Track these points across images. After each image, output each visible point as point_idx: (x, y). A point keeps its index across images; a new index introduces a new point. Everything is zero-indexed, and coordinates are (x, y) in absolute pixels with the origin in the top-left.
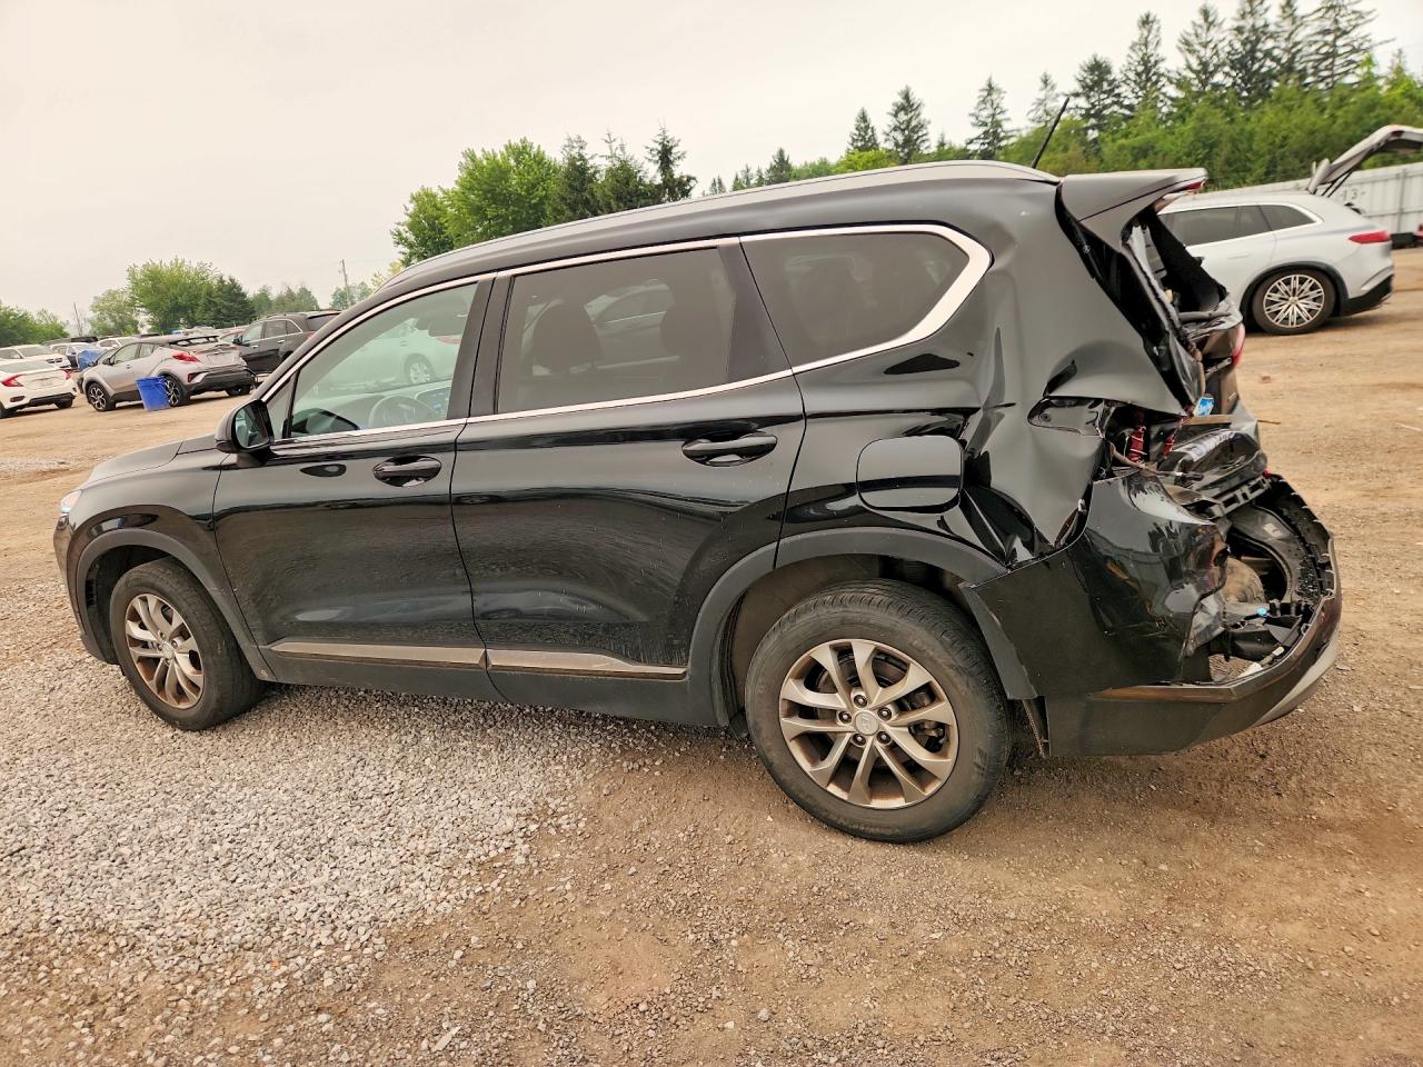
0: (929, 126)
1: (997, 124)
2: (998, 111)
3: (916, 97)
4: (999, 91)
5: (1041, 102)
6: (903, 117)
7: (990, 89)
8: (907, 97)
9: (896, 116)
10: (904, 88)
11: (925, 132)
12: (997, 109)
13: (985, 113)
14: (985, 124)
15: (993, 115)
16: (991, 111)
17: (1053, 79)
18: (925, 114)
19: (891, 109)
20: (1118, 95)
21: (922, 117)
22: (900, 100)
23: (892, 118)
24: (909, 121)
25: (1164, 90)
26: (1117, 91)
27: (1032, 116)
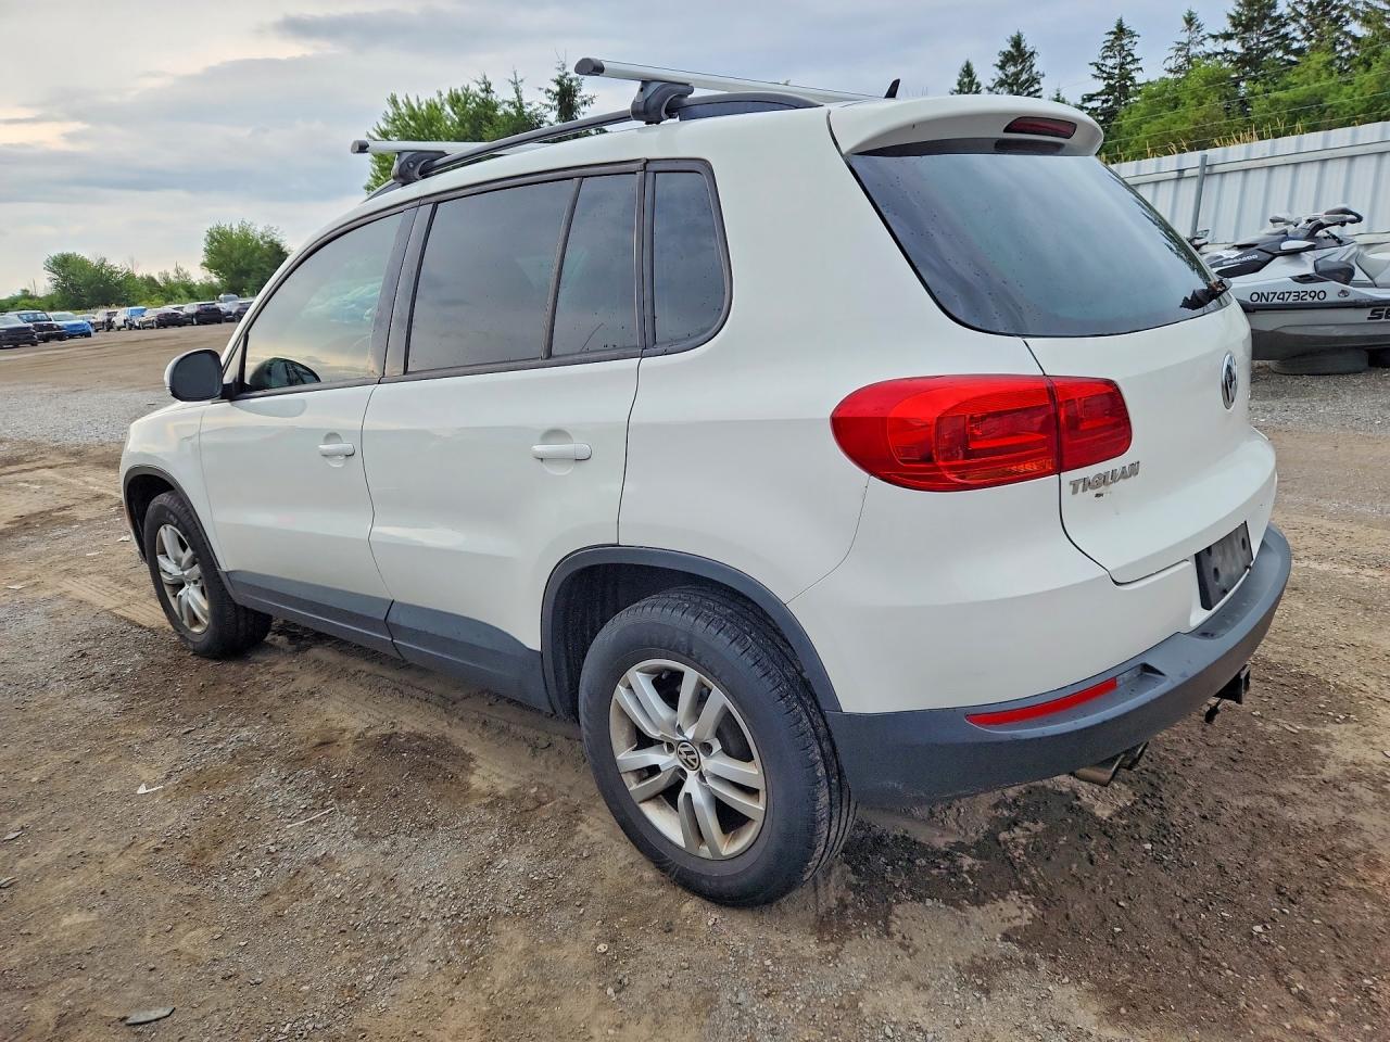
0: (1042, 80)
1: (1125, 76)
2: (1129, 59)
3: (1028, 46)
4: (1132, 34)
5: (1183, 47)
6: (1011, 69)
7: (1121, 31)
8: (1017, 43)
9: (1002, 67)
10: (1014, 35)
11: (1037, 87)
12: (1127, 60)
13: (1110, 62)
14: (1110, 76)
15: (1122, 66)
16: (1118, 60)
17: (1201, 18)
18: (1039, 65)
19: (998, 60)
20: (1285, 36)
21: (1035, 70)
22: (1008, 47)
23: (997, 69)
24: (1017, 75)
25: (1346, 29)
26: (1283, 31)
27: (1172, 64)
